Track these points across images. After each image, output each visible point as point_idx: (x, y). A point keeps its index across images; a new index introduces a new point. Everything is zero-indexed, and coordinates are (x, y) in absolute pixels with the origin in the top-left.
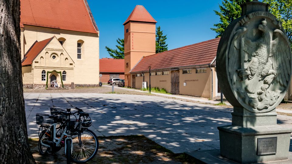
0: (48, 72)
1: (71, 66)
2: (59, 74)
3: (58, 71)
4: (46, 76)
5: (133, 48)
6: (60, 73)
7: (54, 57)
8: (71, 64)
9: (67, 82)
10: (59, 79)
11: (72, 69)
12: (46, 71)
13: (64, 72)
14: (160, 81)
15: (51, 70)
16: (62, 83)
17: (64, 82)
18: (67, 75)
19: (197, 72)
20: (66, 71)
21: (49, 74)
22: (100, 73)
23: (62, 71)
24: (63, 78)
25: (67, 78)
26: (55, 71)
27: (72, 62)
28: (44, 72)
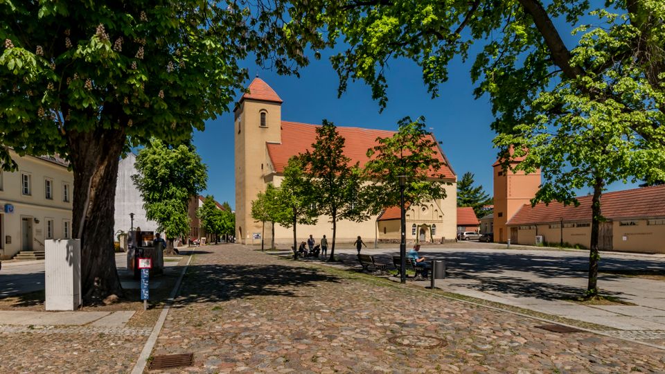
0: (418, 226)
1: (440, 219)
2: (429, 228)
3: (428, 224)
4: (416, 230)
5: (510, 195)
6: (430, 226)
7: (424, 209)
8: (441, 217)
9: (437, 236)
10: (428, 233)
11: (442, 222)
12: (417, 225)
13: (434, 226)
14: (572, 235)
15: (421, 224)
16: (432, 237)
17: (434, 237)
18: (437, 228)
19: (648, 224)
20: (436, 224)
21: (420, 228)
22: (458, 226)
23: (432, 225)
24: (432, 232)
25: (437, 232)
26: (425, 224)
27: (441, 214)
28: (414, 225)
